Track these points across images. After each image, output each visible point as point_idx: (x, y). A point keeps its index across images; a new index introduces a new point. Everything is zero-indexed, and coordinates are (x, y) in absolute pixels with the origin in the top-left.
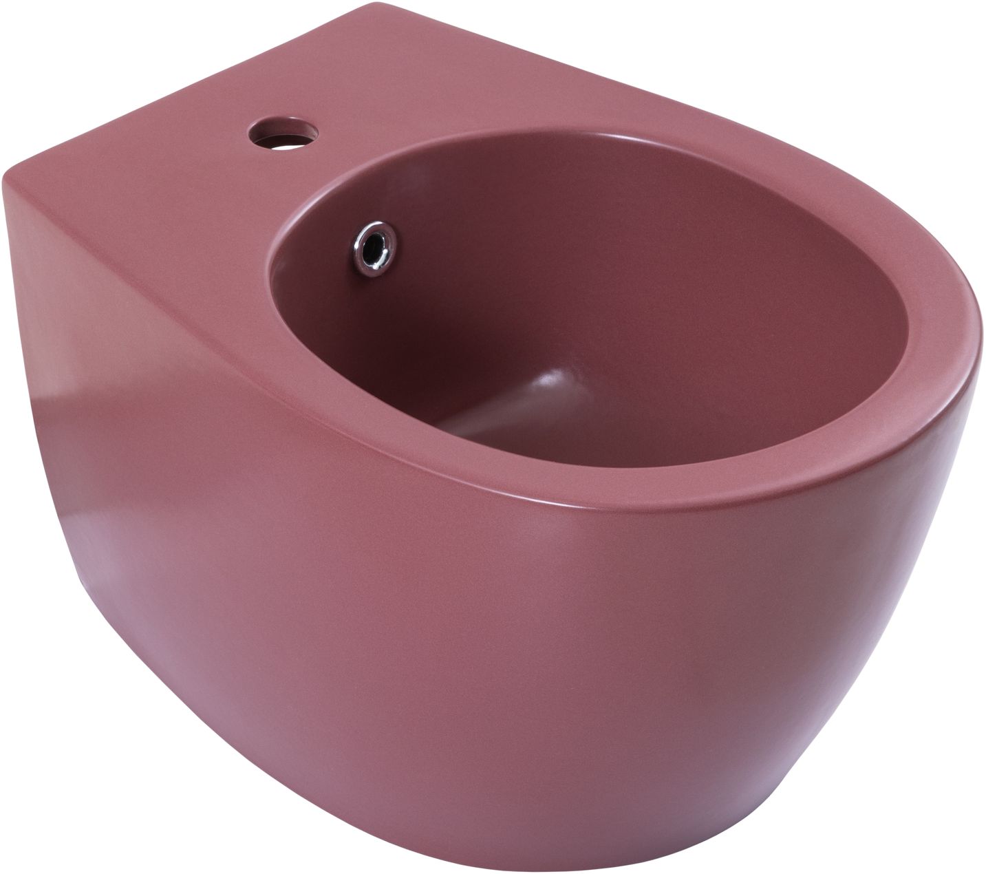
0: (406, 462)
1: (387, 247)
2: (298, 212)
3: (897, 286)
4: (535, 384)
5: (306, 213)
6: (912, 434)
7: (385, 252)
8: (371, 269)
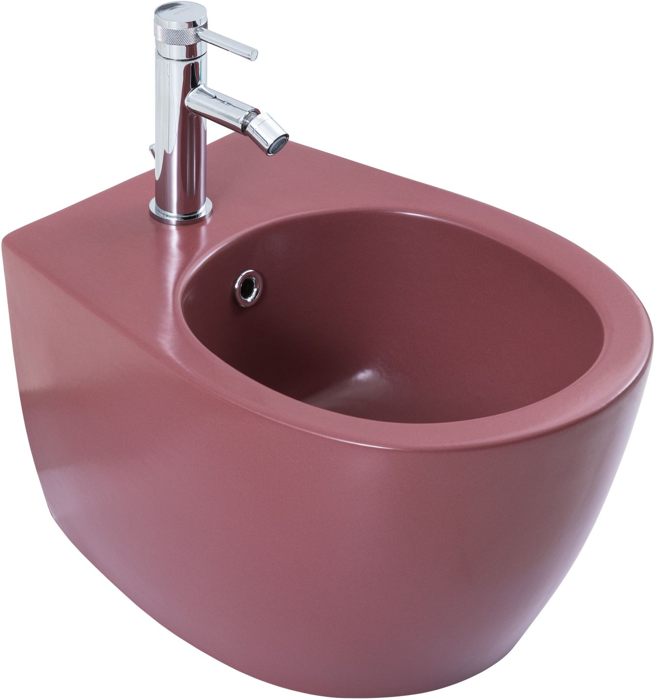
0: (275, 420)
1: (256, 287)
2: (199, 263)
3: (596, 308)
4: (353, 379)
5: (203, 263)
6: (608, 401)
7: (255, 290)
8: (247, 301)
